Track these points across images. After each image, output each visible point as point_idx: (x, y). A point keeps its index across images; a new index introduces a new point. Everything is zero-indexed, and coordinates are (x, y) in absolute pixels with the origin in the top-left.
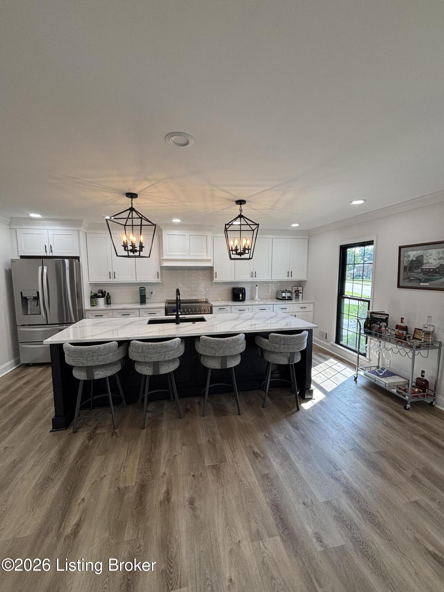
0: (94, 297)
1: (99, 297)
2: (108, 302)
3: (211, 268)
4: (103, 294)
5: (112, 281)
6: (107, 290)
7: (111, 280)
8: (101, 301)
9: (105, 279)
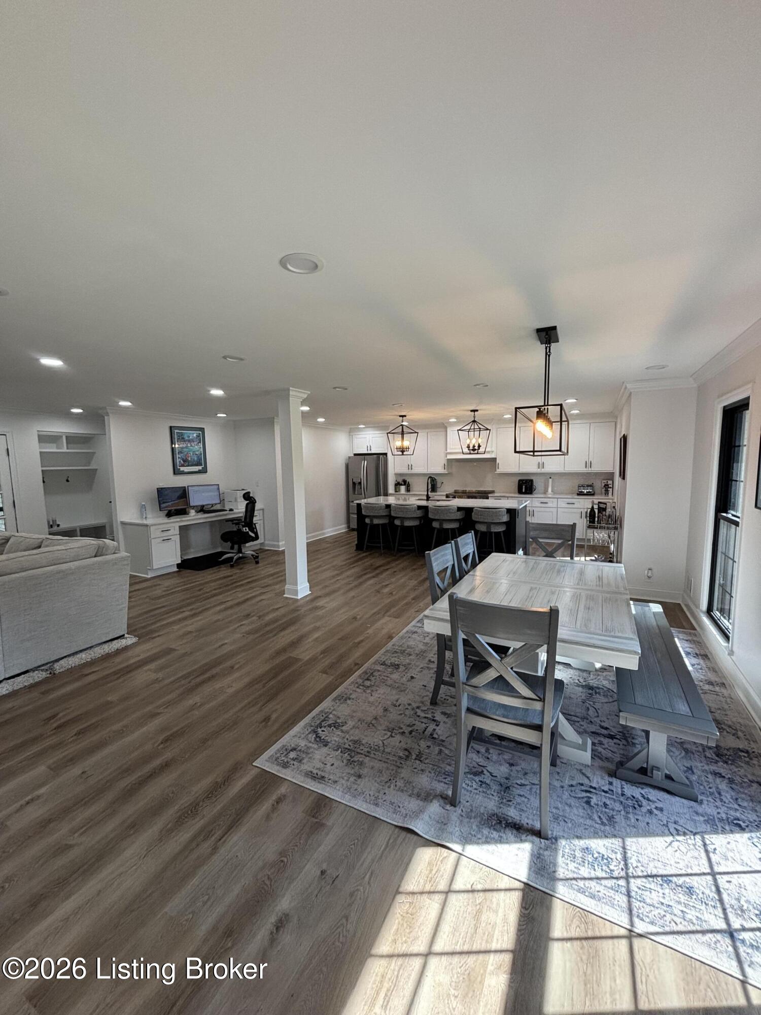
0: (397, 485)
1: (402, 485)
2: (408, 490)
3: (494, 460)
4: (405, 482)
5: (410, 472)
6: (408, 480)
7: (410, 470)
8: (403, 488)
9: (405, 470)
